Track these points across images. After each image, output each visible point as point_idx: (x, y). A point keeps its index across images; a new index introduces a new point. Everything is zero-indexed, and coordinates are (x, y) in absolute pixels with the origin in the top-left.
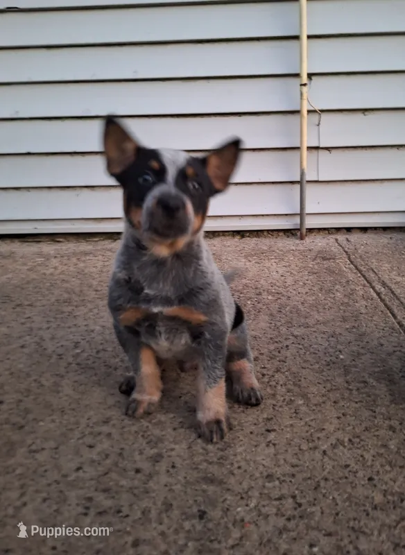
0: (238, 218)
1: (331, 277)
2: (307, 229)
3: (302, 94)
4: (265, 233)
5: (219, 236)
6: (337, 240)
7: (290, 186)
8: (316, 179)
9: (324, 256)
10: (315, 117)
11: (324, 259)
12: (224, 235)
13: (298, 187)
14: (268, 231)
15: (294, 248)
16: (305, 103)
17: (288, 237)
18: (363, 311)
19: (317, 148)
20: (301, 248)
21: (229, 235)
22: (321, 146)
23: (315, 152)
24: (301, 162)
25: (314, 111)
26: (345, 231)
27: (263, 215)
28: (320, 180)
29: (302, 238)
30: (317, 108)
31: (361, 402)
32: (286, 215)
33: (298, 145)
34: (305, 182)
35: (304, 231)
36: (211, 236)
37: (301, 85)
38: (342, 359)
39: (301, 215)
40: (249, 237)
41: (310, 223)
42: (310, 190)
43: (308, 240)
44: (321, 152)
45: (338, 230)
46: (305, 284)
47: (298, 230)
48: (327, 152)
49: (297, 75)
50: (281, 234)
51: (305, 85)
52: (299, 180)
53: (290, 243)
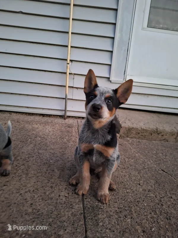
0: (42, 109)
1: (67, 133)
2: (67, 116)
3: (67, 67)
4: (52, 116)
5: (34, 115)
6: (78, 121)
7: (62, 100)
8: (72, 98)
9: (70, 126)
10: (72, 76)
11: (69, 127)
12: (36, 115)
13: (64, 100)
14: (53, 115)
15: (60, 122)
16: (68, 70)
17: (61, 118)
18: (70, 146)
19: (73, 87)
20: (63, 122)
21: (38, 115)
22: (74, 87)
23: (72, 89)
24: (66, 91)
25: (72, 74)
26: (82, 118)
27: (52, 109)
28: (73, 99)
29: (65, 119)
30: (73, 72)
31: (47, 177)
32: (61, 110)
33: (65, 85)
34: (67, 99)
35: (66, 117)
36: (31, 115)
37: (67, 64)
38: (50, 162)
39: (65, 111)
40: (46, 116)
41: (68, 114)
42: (69, 102)
43: (67, 120)
44: (74, 89)
45: (79, 118)
46: (56, 135)
47: (64, 116)
48: (76, 89)
49: (66, 60)
50: (58, 117)
51: (68, 64)
52: (65, 98)
53: (60, 121)
